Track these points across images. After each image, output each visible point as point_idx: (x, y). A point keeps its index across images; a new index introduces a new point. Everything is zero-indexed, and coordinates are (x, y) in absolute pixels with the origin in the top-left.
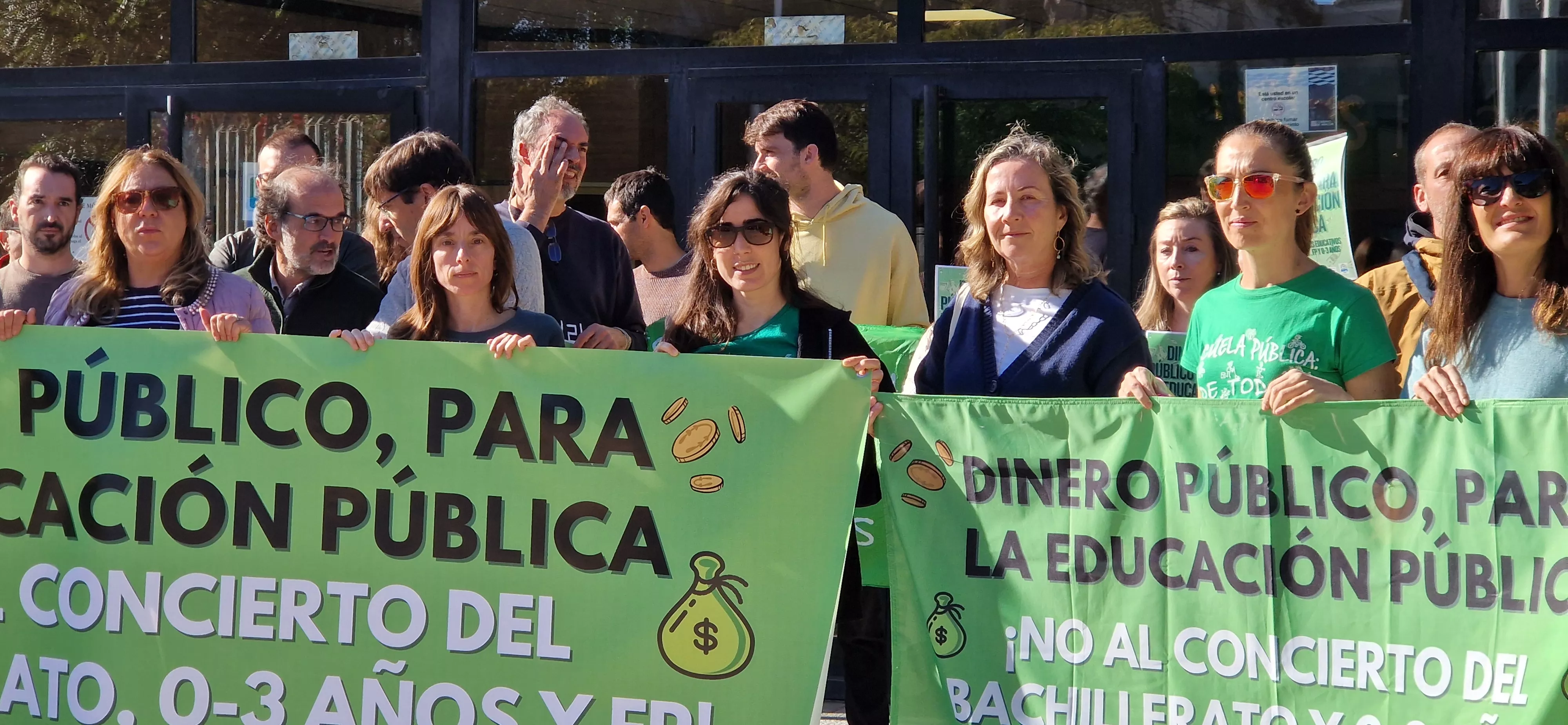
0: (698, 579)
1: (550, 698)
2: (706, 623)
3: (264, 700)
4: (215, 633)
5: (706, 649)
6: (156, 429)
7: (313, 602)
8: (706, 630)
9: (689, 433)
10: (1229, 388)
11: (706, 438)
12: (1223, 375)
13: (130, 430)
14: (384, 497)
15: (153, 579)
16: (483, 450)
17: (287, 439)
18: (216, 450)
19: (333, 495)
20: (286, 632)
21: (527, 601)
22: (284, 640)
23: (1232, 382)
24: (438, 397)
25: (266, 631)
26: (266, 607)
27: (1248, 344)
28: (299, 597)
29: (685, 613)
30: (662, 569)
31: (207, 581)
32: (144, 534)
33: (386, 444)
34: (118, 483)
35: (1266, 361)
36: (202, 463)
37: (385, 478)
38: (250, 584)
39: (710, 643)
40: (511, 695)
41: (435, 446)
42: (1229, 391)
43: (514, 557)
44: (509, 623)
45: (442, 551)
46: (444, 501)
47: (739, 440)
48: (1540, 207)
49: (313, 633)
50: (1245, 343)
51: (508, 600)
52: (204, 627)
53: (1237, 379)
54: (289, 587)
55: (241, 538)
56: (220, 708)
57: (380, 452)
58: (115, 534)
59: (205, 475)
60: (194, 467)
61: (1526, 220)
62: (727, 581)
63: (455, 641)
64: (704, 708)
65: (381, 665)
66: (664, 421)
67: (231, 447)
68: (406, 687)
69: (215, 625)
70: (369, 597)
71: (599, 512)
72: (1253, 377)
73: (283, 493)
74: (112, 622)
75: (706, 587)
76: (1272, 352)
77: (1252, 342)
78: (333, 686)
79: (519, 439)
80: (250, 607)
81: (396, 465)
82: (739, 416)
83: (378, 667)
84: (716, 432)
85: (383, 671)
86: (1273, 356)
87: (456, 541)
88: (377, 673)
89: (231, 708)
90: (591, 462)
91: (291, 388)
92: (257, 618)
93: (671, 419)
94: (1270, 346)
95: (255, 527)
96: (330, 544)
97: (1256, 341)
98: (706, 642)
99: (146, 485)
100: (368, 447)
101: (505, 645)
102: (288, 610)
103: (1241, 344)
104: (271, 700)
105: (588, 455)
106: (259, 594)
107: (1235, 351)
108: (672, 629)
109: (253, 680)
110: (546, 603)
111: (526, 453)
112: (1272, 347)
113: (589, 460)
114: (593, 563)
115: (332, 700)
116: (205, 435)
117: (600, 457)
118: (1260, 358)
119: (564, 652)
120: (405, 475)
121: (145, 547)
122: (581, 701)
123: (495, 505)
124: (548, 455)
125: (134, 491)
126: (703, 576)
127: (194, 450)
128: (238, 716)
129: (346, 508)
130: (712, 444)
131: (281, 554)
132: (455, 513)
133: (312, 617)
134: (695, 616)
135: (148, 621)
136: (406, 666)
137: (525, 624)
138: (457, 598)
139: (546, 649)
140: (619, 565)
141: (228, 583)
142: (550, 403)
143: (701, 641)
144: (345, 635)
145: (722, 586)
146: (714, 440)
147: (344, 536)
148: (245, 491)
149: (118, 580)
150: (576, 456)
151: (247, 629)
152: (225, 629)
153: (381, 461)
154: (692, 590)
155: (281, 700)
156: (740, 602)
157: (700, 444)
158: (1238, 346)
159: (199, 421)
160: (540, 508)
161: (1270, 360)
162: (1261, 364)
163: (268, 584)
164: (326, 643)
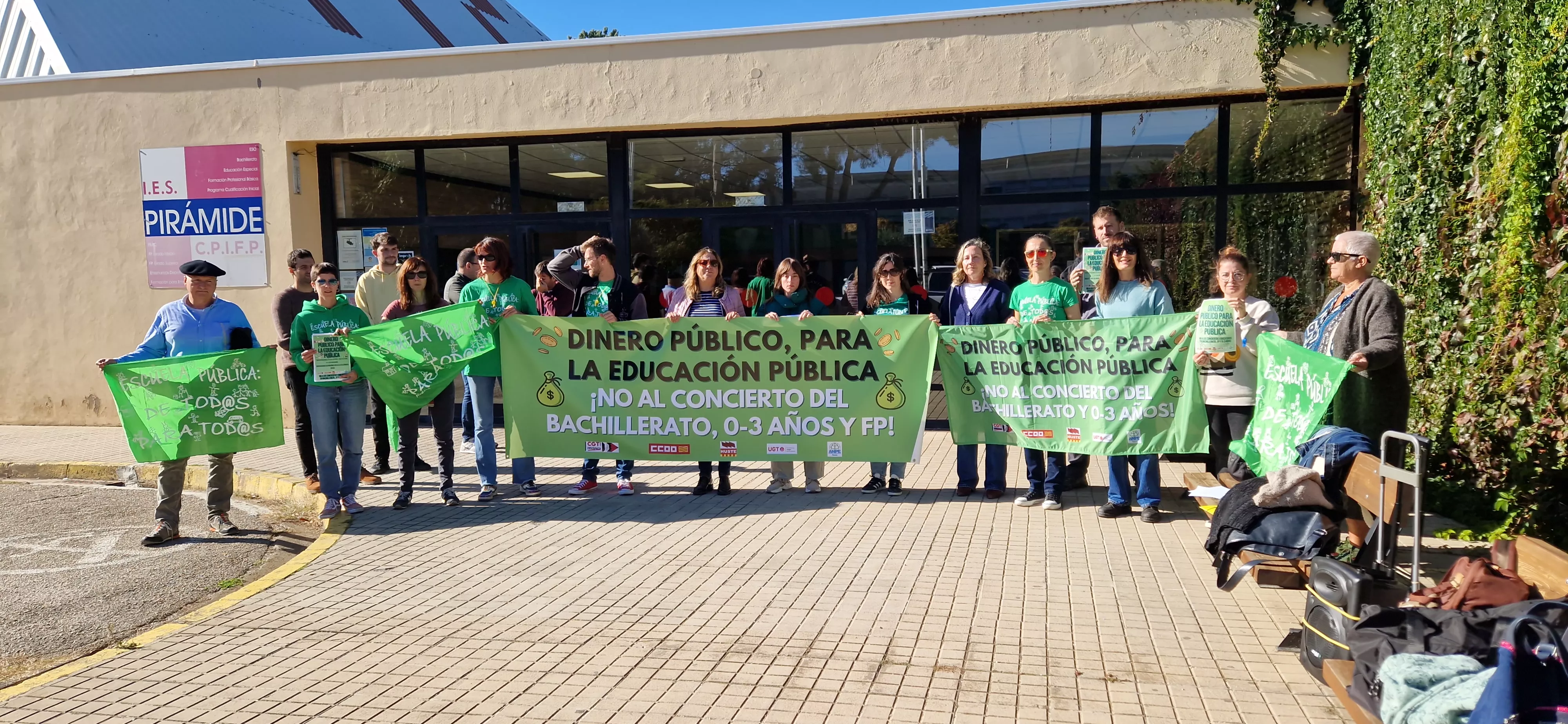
0: (887, 381)
1: (842, 419)
2: (891, 393)
3: (755, 425)
4: (739, 407)
5: (891, 401)
6: (716, 348)
7: (768, 396)
8: (891, 395)
9: (883, 338)
11: (888, 339)
13: (709, 348)
14: (788, 363)
15: (719, 392)
16: (818, 347)
17: (757, 348)
18: (735, 353)
19: (772, 364)
20: (760, 405)
21: (834, 391)
22: (760, 407)
24: (803, 333)
25: (754, 405)
26: (754, 398)
28: (764, 395)
29: (884, 391)
30: (876, 378)
31: (736, 392)
32: (715, 378)
33: (788, 348)
34: (706, 364)
36: (731, 357)
37: (788, 358)
38: (748, 392)
40: (831, 419)
41: (803, 347)
43: (830, 378)
44: (829, 398)
45: (807, 378)
46: (807, 363)
47: (898, 339)
49: (769, 405)
51: (828, 391)
52: (736, 405)
54: (760, 392)
55: (745, 378)
56: (742, 428)
57: (786, 350)
58: (707, 379)
59: (732, 360)
60: (729, 358)
61: (1128, 261)
62: (897, 381)
63: (813, 404)
64: (891, 419)
66: (875, 335)
67: (740, 352)
68: (798, 419)
69: (739, 404)
70: (785, 393)
71: (855, 363)
73: (757, 364)
74: (708, 405)
75: (890, 383)
78: (776, 420)
79: (830, 343)
80: (749, 398)
81: (791, 354)
82: (898, 332)
83: (789, 413)
84: (891, 337)
85: (791, 414)
87: (811, 375)
88: (789, 415)
89: (745, 428)
90: (853, 348)
91: (757, 333)
92: (751, 402)
93: (877, 334)
95: (749, 375)
96: (772, 378)
98: (891, 399)
99: (715, 364)
100: (782, 349)
101: (828, 404)
102: (761, 399)
104: (757, 424)
105: (852, 346)
106: (751, 394)
108: (880, 396)
109: (751, 420)
110: (840, 391)
111: (832, 347)
114: (854, 378)
115: (776, 424)
116: (732, 348)
117: (856, 347)
118: (1041, 303)
119: (846, 405)
120: (794, 356)
121: (716, 383)
122: (852, 420)
123: (823, 364)
124: (839, 347)
125: (711, 366)
126: (889, 380)
127: (729, 353)
128: (747, 430)
129: (776, 368)
131: (758, 382)
132: (811, 367)
133: (768, 400)
134: (887, 392)
135: (719, 405)
136: (798, 413)
137: (834, 398)
138: (813, 391)
139: (840, 405)
140: (862, 378)
141: (742, 391)
142: (839, 332)
143: (889, 399)
144: (779, 405)
145: (895, 382)
146: (891, 340)
147: (777, 376)
148: (745, 364)
149: (709, 393)
150: (848, 347)
151: (748, 405)
152: (742, 405)
153: (787, 353)
154: (886, 384)
155: (760, 425)
156: (901, 386)
157: (886, 341)
159: (729, 344)
160: (837, 363)
163: (754, 391)
164: (773, 407)
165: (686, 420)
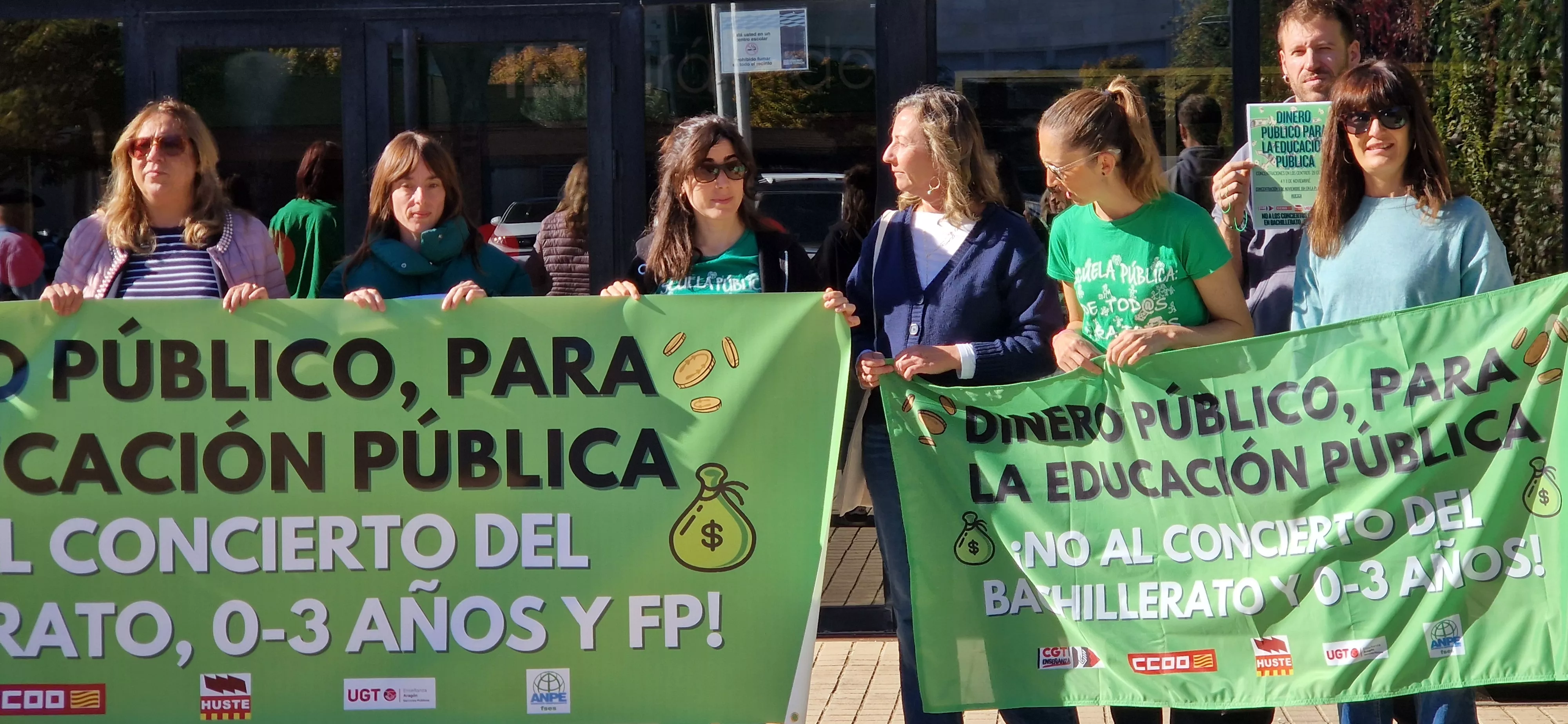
0: (704, 487)
1: (572, 603)
2: (713, 525)
3: (309, 624)
4: (260, 569)
5: (713, 546)
6: (195, 390)
7: (350, 534)
8: (713, 530)
9: (688, 363)
10: (1108, 306)
11: (704, 366)
12: (1100, 297)
13: (170, 392)
14: (411, 438)
15: (200, 524)
16: (500, 390)
17: (317, 392)
18: (251, 406)
19: (362, 440)
20: (326, 563)
21: (547, 519)
22: (324, 571)
23: (1110, 302)
24: (456, 346)
25: (307, 564)
26: (306, 543)
27: (1117, 269)
28: (336, 532)
29: (693, 517)
30: (669, 481)
31: (250, 524)
32: (189, 484)
33: (410, 391)
34: (162, 440)
35: (1136, 284)
36: (239, 418)
37: (410, 420)
38: (290, 524)
39: (716, 540)
40: (536, 603)
41: (456, 389)
42: (1108, 309)
43: (534, 482)
44: (530, 540)
45: (467, 480)
46: (466, 437)
47: (733, 365)
48: (1400, 136)
49: (351, 562)
50: (1114, 268)
51: (529, 520)
52: (250, 564)
53: (1114, 299)
54: (326, 523)
55: (279, 483)
56: (267, 634)
57: (404, 398)
58: (162, 486)
59: (242, 429)
60: (232, 422)
61: (1388, 147)
62: (730, 486)
63: (483, 559)
64: (713, 598)
65: (415, 585)
66: (665, 354)
67: (265, 403)
68: (440, 603)
69: (260, 561)
70: (402, 526)
71: (609, 436)
72: (1127, 298)
73: (316, 441)
74: (166, 564)
75: (712, 493)
76: (1139, 276)
77: (1120, 267)
78: (372, 607)
79: (533, 379)
80: (290, 543)
81: (420, 409)
82: (732, 345)
83: (413, 587)
84: (712, 360)
85: (418, 590)
86: (1141, 279)
87: (479, 471)
88: (413, 592)
89: (279, 634)
90: (601, 393)
91: (319, 347)
92: (298, 553)
93: (672, 351)
94: (1136, 270)
95: (292, 474)
96: (362, 482)
97: (1123, 266)
98: (713, 540)
99: (189, 440)
100: (394, 394)
101: (529, 559)
102: (326, 545)
103: (1110, 269)
104: (316, 623)
105: (598, 389)
106: (298, 532)
107: (1107, 275)
108: (682, 533)
109: (298, 608)
110: (564, 520)
111: (540, 389)
112: (1138, 271)
113: (599, 391)
114: (605, 481)
115: (372, 619)
116: (240, 393)
117: (609, 388)
118: (1130, 281)
119: (582, 561)
120: (430, 416)
121: (191, 496)
122: (600, 603)
123: (514, 438)
124: (561, 389)
125: (177, 447)
126: (708, 484)
127: (232, 407)
128: (286, 639)
129: (376, 450)
130: (708, 370)
131: (318, 495)
132: (477, 447)
133: (349, 548)
134: (702, 519)
135: (198, 563)
136: (439, 585)
137: (545, 539)
138: (483, 521)
139: (565, 559)
140: (629, 481)
141: (269, 524)
142: (561, 345)
143: (708, 540)
144: (381, 560)
145: (726, 492)
146: (710, 367)
147: (375, 475)
148: (281, 442)
149: (169, 528)
150: (587, 389)
151: (289, 563)
152: (269, 564)
153: (407, 406)
154: (700, 497)
155: (325, 623)
156: (742, 503)
157: (698, 371)
158: (1108, 271)
159: (233, 381)
160: (555, 437)
161: (1140, 283)
162: (1133, 287)
163: (307, 522)
164: (364, 570)
165: (95, 610)
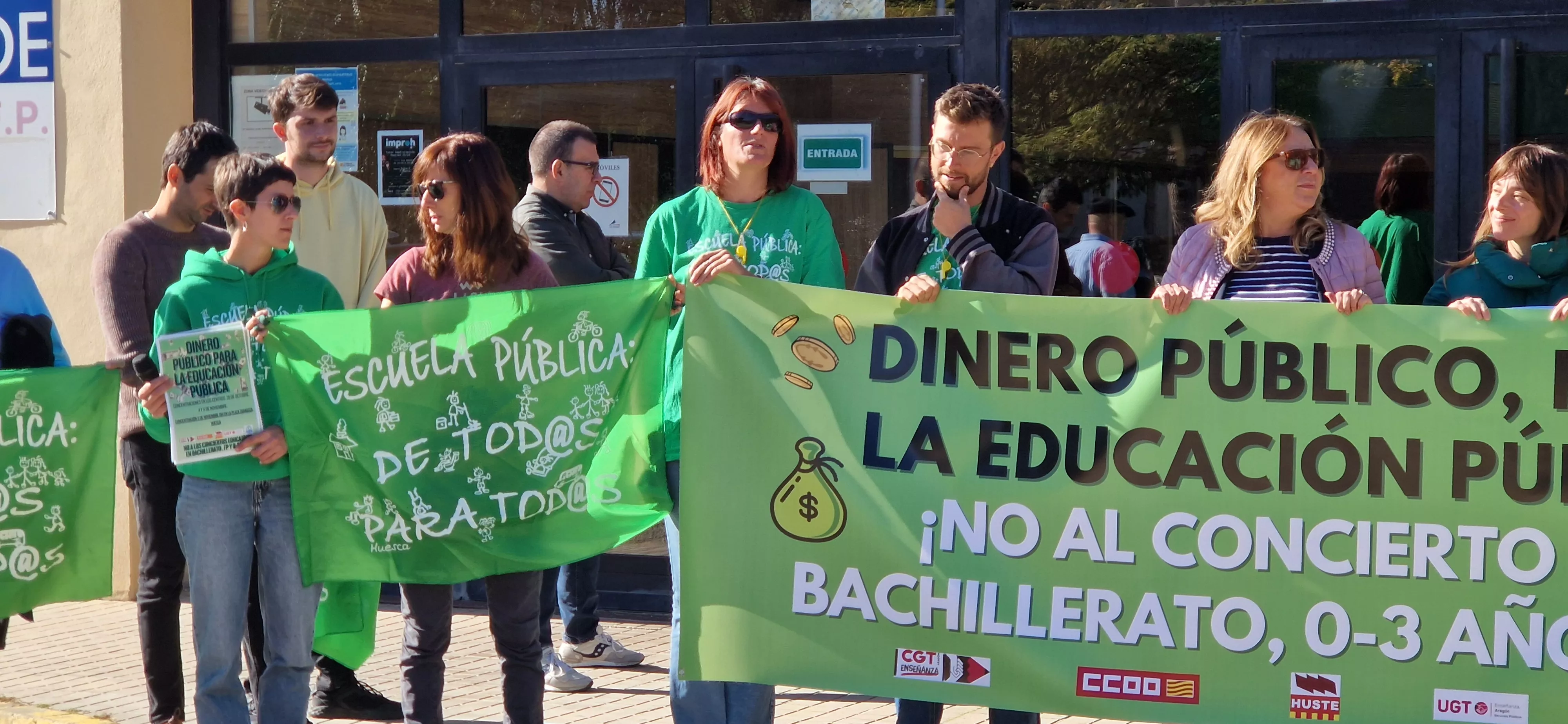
3: (1400, 631)
4: (1353, 572)
6: (1295, 392)
7: (1445, 543)
13: (1271, 393)
14: (1511, 450)
15: (1295, 524)
17: (1417, 399)
18: (1350, 410)
19: (1461, 449)
20: (1419, 570)
22: (1418, 578)
25: (1401, 570)
26: (1401, 549)
28: (1431, 540)
31: (1345, 527)
32: (1287, 484)
33: (1513, 402)
34: (1262, 440)
36: (1337, 421)
37: (1512, 432)
38: (1384, 529)
41: (1562, 402)
49: (1445, 571)
52: (1344, 567)
54: (1421, 530)
55: (1375, 488)
56: (1359, 638)
57: (1507, 409)
58: (1260, 485)
59: (1340, 432)
60: (1331, 425)
65: (1510, 600)
67: (1364, 407)
68: (1536, 619)
69: (1353, 564)
70: (1499, 539)
73: (1414, 447)
74: (1261, 562)
78: (1465, 618)
80: (1384, 548)
81: (1523, 420)
83: (1509, 601)
85: (1514, 605)
88: (1508, 607)
89: (1370, 639)
91: (1420, 354)
92: (1392, 559)
95: (1388, 479)
96: (1459, 491)
99: (1287, 441)
100: (1496, 405)
102: (1421, 552)
104: (1408, 630)
106: (1393, 538)
109: (1390, 613)
115: (1465, 631)
116: (1339, 396)
120: (1532, 429)
121: (1288, 496)
125: (1276, 447)
127: (1331, 410)
128: (1376, 645)
129: (1474, 460)
131: (1414, 501)
133: (1443, 557)
135: (1293, 562)
136: (1536, 600)
141: (1363, 528)
144: (1476, 572)
147: (1474, 486)
148: (1378, 446)
149: (1265, 526)
151: (1383, 568)
152: (1362, 568)
153: (1509, 417)
155: (1417, 631)
159: (1333, 384)
163: (1402, 528)
164: (1458, 580)
165: (1192, 603)
